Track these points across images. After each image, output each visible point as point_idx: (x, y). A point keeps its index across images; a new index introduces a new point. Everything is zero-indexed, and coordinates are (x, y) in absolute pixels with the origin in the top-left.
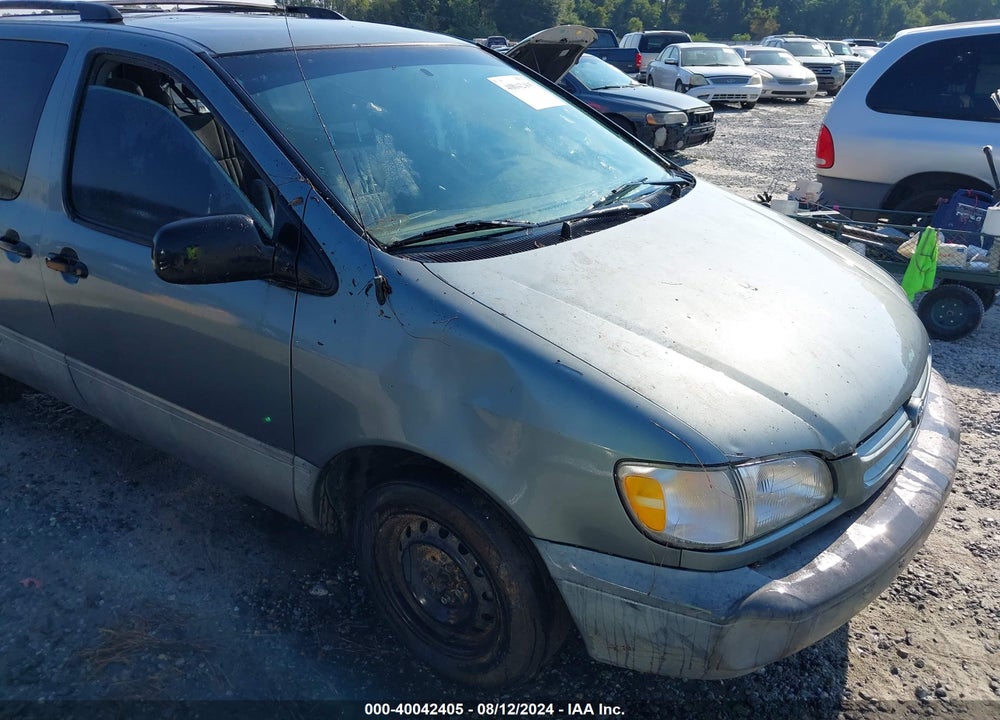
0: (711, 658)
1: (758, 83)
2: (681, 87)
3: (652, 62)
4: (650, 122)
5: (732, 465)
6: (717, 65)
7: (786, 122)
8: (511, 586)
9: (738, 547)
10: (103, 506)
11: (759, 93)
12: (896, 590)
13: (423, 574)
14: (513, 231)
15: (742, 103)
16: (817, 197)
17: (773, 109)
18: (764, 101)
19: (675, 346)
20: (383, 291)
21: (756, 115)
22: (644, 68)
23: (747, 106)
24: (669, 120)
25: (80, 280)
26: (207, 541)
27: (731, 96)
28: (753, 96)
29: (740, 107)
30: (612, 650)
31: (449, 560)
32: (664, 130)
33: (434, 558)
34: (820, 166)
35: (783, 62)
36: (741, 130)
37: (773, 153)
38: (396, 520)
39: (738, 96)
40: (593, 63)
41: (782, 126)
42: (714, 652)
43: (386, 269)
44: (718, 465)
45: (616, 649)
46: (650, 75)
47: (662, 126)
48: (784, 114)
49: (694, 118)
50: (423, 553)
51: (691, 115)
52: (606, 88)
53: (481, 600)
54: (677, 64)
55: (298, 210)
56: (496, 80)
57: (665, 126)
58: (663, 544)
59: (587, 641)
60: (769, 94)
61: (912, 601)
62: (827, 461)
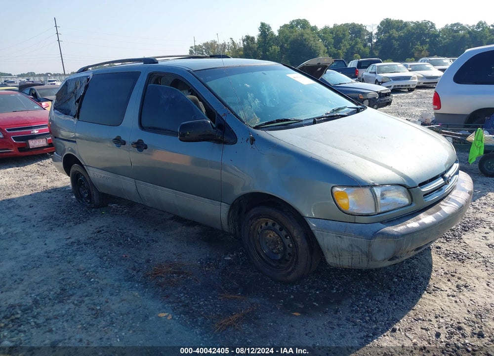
0: (369, 255)
1: (416, 79)
2: (377, 82)
3: (364, 73)
4: (360, 97)
5: (371, 186)
6: (395, 72)
7: (430, 96)
8: (298, 238)
9: (375, 215)
10: (145, 236)
11: (416, 84)
12: (454, 257)
13: (267, 243)
14: (296, 122)
15: (408, 89)
16: (431, 120)
17: (424, 91)
18: (418, 87)
19: (352, 153)
20: (252, 140)
21: (414, 94)
22: (360, 76)
23: (411, 90)
24: (369, 96)
25: (144, 150)
26: (186, 245)
27: (402, 86)
28: (413, 85)
29: (407, 91)
30: (334, 258)
31: (276, 235)
32: (367, 101)
33: (270, 236)
34: (435, 109)
35: (428, 69)
36: (407, 101)
37: (421, 109)
38: (257, 222)
39: (406, 86)
40: (334, 73)
41: (427, 97)
42: (369, 252)
43: (253, 133)
44: (366, 186)
45: (335, 257)
46: (363, 79)
47: (366, 99)
48: (429, 93)
49: (381, 95)
50: (267, 235)
51: (380, 93)
52: (340, 84)
53: (288, 247)
54: (375, 73)
55: (224, 118)
56: (290, 76)
57: (368, 99)
58: (349, 214)
59: (325, 254)
60: (422, 84)
61: (460, 260)
62: (407, 189)
